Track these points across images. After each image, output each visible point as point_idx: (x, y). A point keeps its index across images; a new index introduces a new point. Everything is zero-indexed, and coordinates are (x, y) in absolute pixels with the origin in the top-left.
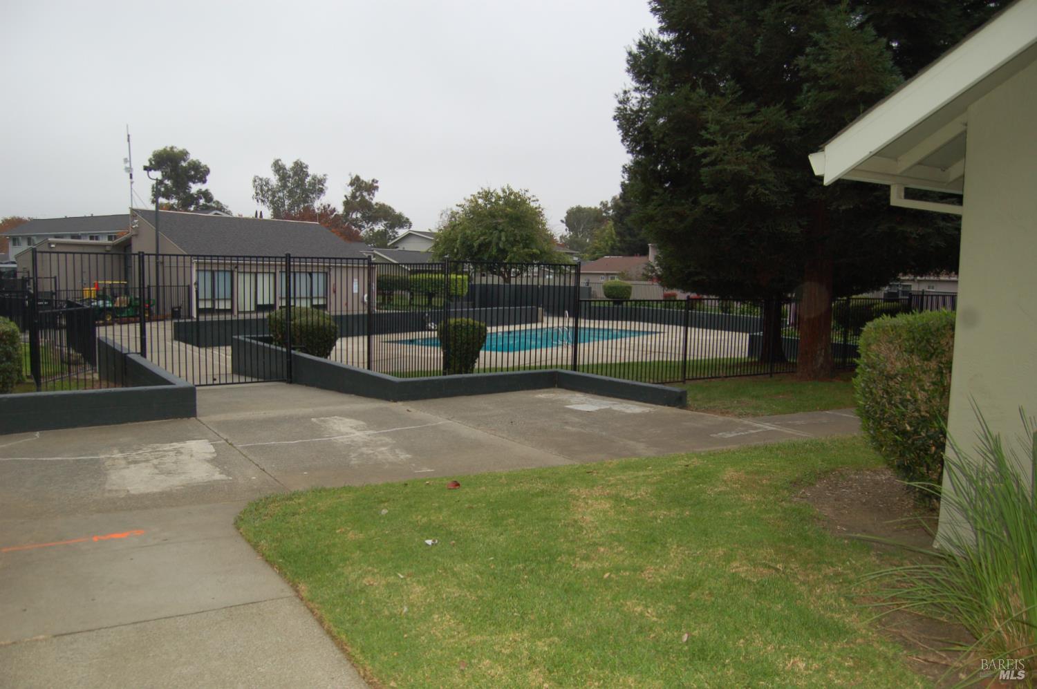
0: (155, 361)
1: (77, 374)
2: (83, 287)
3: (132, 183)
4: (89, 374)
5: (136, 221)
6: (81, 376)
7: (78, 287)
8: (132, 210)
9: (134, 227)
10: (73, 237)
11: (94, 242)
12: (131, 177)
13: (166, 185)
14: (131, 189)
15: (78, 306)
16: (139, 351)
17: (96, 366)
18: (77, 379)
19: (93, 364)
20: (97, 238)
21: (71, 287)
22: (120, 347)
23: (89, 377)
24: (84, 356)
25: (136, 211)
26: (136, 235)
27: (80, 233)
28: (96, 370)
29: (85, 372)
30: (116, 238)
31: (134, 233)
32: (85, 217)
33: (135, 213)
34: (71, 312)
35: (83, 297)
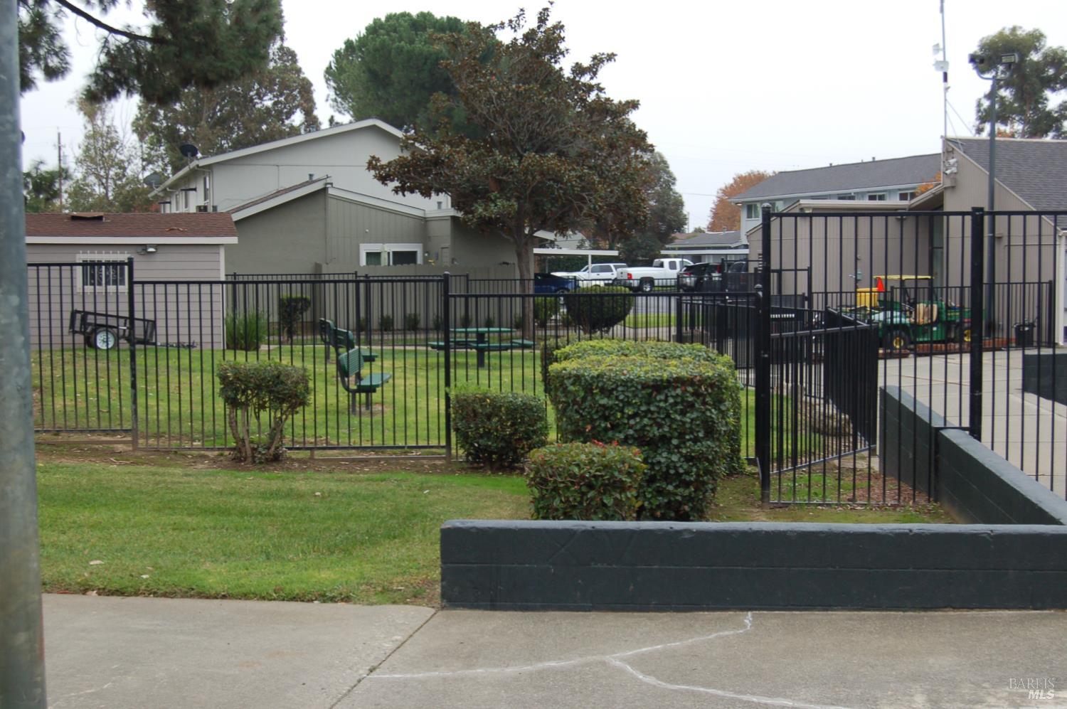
0: (1000, 449)
1: (840, 458)
2: (856, 287)
3: (947, 89)
4: (863, 458)
5: (952, 161)
6: (847, 463)
7: (848, 286)
8: (947, 141)
9: (948, 172)
10: (841, 197)
11: (877, 203)
12: (945, 79)
13: (1002, 98)
14: (946, 100)
15: (847, 322)
16: (966, 423)
17: (875, 443)
18: (839, 468)
19: (871, 439)
20: (881, 198)
21: (833, 286)
22: (927, 412)
23: (862, 465)
24: (854, 419)
25: (954, 141)
26: (953, 187)
27: (852, 191)
28: (875, 450)
29: (855, 453)
30: (913, 196)
31: (948, 184)
32: (863, 163)
33: (951, 145)
34: (834, 335)
35: (856, 305)
